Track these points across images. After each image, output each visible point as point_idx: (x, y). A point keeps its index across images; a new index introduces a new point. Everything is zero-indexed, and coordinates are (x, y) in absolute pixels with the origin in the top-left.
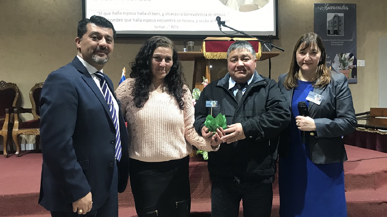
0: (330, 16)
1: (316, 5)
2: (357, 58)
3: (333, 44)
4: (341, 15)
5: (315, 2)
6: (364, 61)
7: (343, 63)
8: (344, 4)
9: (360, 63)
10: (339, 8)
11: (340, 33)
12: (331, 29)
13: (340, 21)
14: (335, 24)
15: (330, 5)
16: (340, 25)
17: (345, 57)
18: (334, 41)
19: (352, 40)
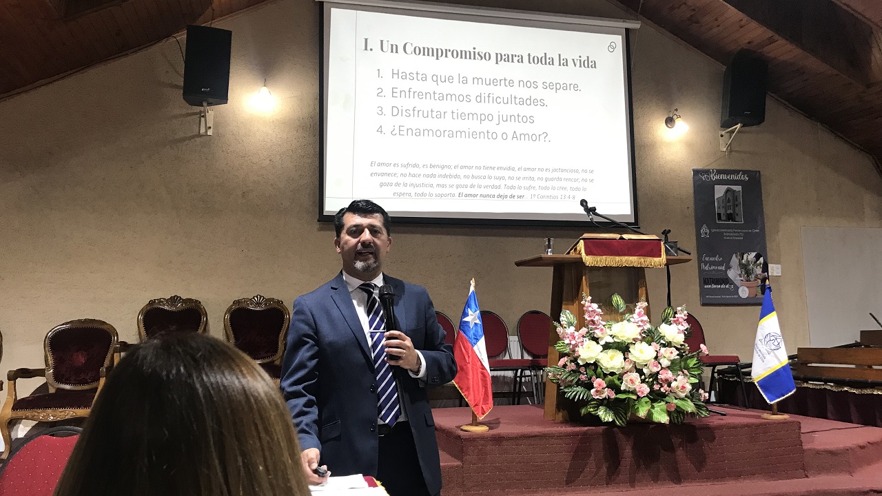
0: (720, 191)
1: (696, 172)
2: (769, 260)
3: (727, 236)
4: (738, 188)
5: (695, 167)
6: (779, 266)
7: (746, 269)
8: (742, 171)
9: (774, 270)
10: (733, 177)
11: (736, 217)
12: (722, 212)
13: (736, 199)
14: (728, 204)
15: (719, 172)
16: (737, 205)
17: (749, 260)
18: (729, 232)
19: (758, 231)
